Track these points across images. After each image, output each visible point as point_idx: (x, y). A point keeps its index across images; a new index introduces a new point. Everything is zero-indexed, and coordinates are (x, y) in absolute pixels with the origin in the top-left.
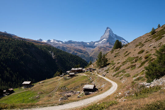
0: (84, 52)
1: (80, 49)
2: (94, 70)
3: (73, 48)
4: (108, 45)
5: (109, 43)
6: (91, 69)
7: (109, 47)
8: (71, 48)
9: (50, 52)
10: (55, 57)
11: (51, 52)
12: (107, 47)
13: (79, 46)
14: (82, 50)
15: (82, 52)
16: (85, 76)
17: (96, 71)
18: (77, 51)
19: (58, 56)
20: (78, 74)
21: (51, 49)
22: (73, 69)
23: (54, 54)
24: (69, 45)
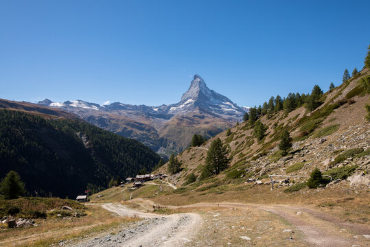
0: (146, 128)
1: (139, 121)
2: (165, 177)
3: (122, 120)
4: (197, 112)
5: (200, 109)
6: (161, 175)
7: (199, 117)
8: (118, 120)
9: (78, 134)
10: (89, 144)
11: (81, 135)
12: (195, 116)
13: (137, 114)
14: (142, 124)
15: (142, 129)
16: (154, 186)
17: (167, 179)
18: (133, 126)
19: (96, 143)
20: (145, 183)
21: (79, 127)
22: (138, 176)
23: (88, 139)
24: (114, 114)
